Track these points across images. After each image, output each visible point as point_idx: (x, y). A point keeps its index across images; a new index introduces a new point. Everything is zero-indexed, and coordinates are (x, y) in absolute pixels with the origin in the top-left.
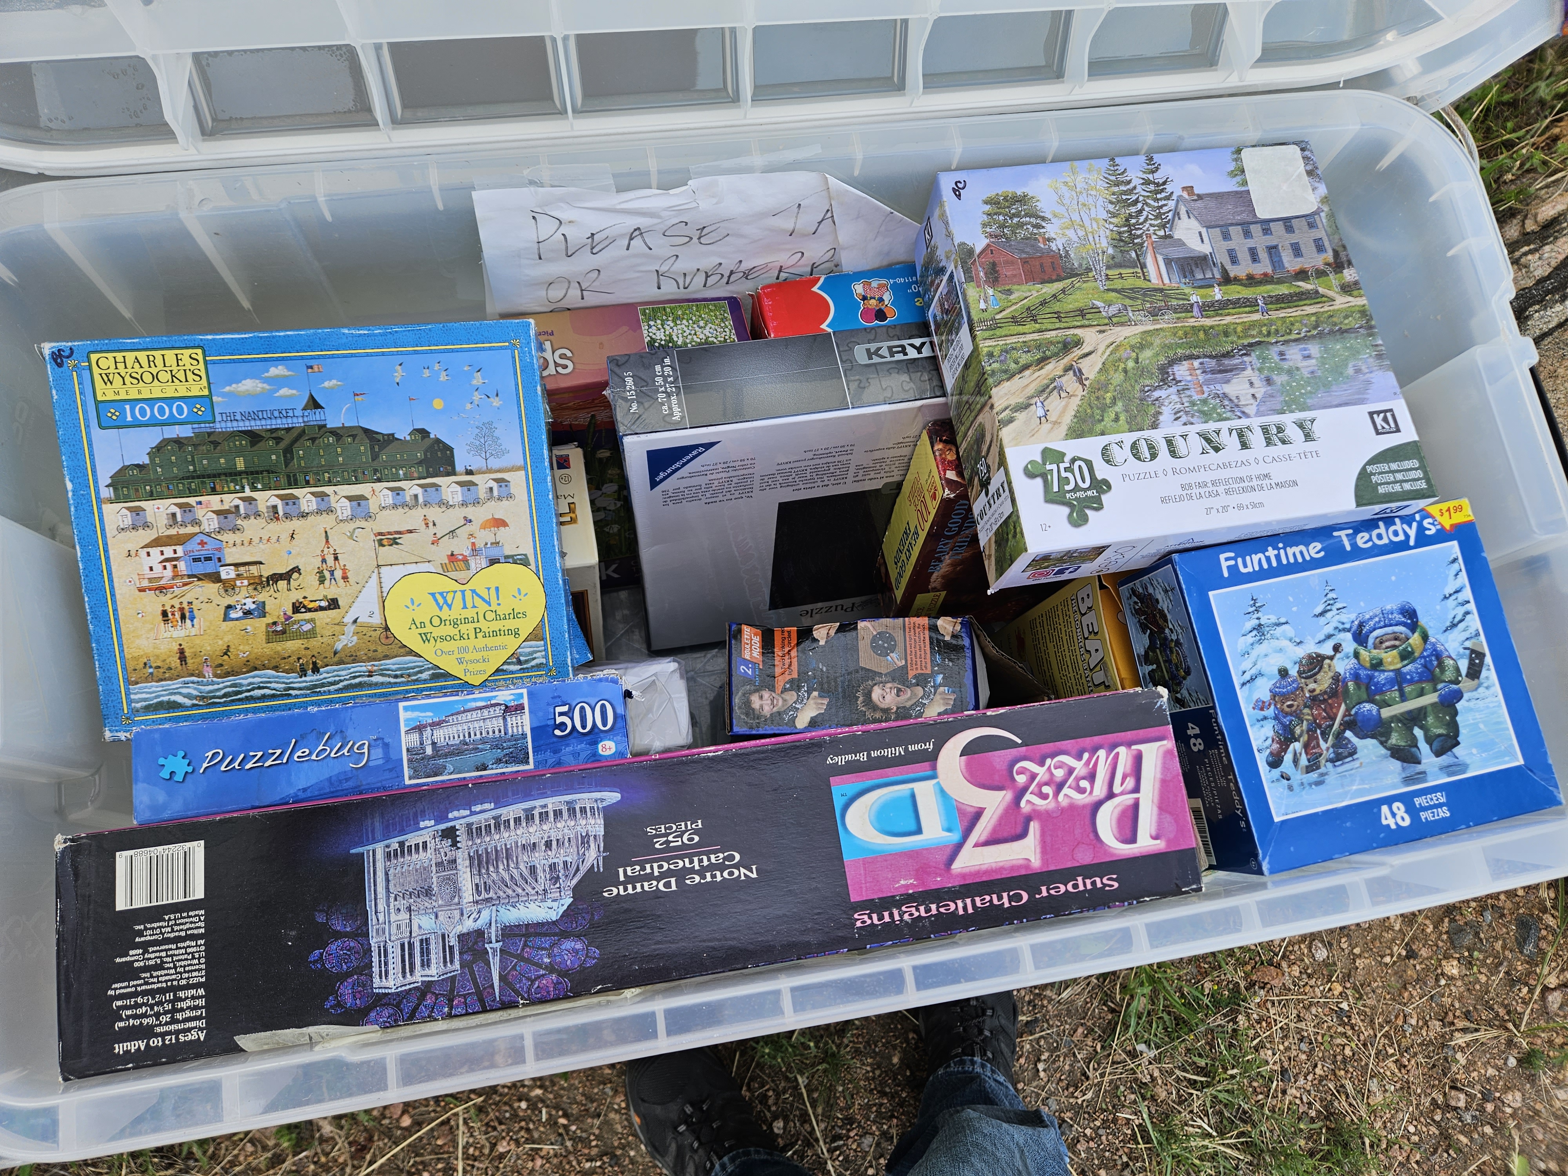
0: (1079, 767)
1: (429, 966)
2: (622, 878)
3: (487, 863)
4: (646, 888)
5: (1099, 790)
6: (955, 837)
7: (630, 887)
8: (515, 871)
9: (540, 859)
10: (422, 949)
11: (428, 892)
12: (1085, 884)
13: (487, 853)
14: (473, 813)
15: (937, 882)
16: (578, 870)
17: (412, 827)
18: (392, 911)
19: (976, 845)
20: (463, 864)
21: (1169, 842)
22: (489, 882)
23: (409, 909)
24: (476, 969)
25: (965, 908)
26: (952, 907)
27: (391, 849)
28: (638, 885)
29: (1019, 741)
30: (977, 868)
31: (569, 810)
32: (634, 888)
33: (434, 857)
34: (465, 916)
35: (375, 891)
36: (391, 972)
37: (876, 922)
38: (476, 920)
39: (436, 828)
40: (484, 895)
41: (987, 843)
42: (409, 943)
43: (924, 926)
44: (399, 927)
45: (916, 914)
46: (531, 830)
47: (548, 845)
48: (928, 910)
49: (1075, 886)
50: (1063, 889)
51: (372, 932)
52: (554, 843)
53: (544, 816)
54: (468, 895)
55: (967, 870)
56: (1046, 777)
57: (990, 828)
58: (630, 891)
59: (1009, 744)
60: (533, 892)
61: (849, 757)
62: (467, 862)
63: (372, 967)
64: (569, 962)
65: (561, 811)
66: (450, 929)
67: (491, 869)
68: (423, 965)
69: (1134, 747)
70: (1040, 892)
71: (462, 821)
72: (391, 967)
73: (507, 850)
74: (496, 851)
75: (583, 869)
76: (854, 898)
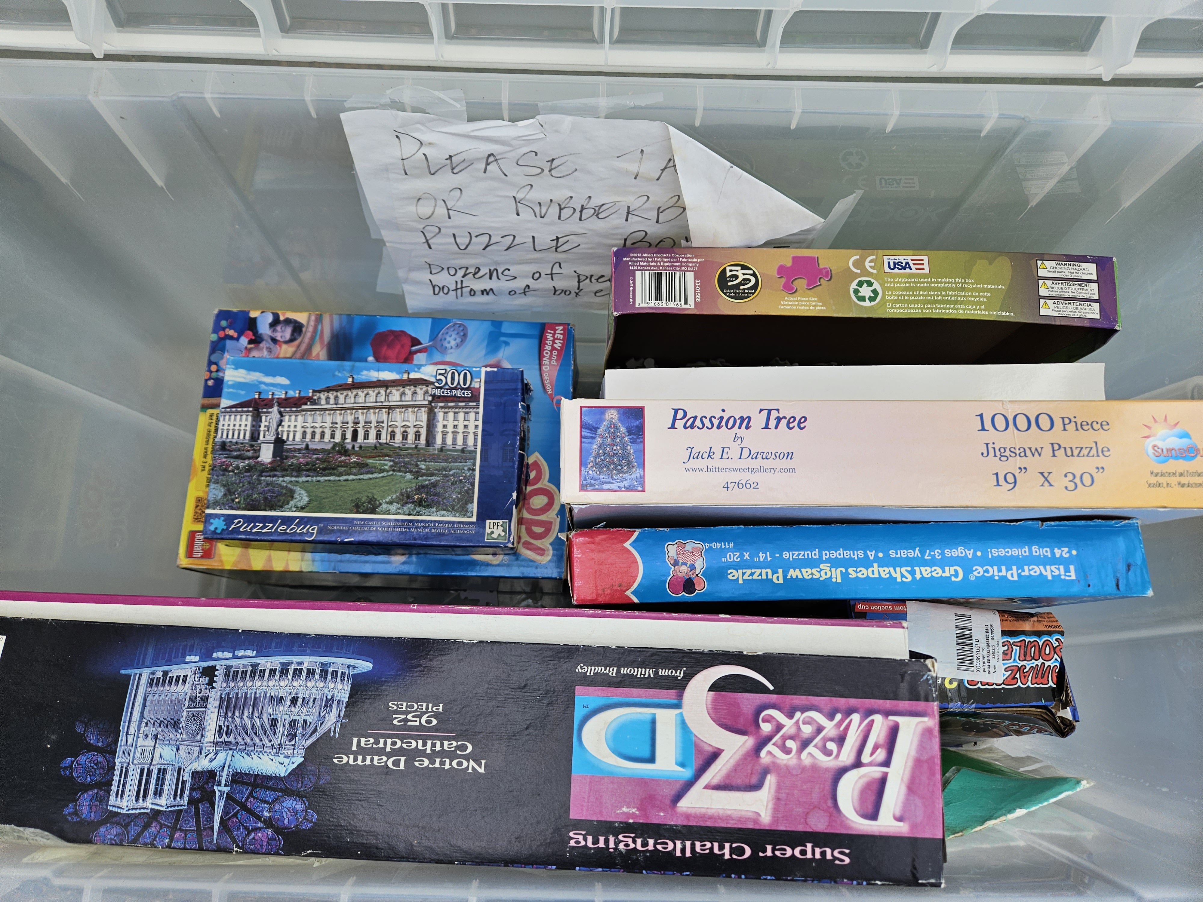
0: (830, 727)
1: (160, 795)
2: (354, 748)
3: (235, 707)
4: (375, 762)
5: (847, 756)
6: (687, 773)
7: (360, 758)
8: (257, 720)
9: (283, 713)
10: (158, 778)
11: (176, 725)
12: (813, 853)
13: (237, 698)
14: (235, 657)
15: (659, 817)
16: (315, 731)
17: (179, 659)
18: (141, 735)
19: (706, 787)
20: (213, 703)
21: (913, 827)
22: (232, 726)
23: (156, 737)
24: (201, 808)
25: (683, 850)
26: (671, 846)
27: (155, 676)
28: (368, 758)
29: (771, 688)
30: (703, 811)
31: (321, 671)
32: (364, 760)
33: (189, 691)
34: (203, 754)
35: (131, 713)
36: (127, 793)
37: (590, 844)
38: (211, 761)
39: (199, 664)
40: (224, 738)
41: (718, 787)
42: (149, 769)
43: (637, 859)
44: (143, 752)
45: (632, 846)
46: (283, 683)
47: (294, 701)
48: (645, 844)
49: (803, 852)
50: (789, 852)
51: (119, 752)
52: (300, 701)
53: (297, 673)
54: (210, 735)
55: (693, 811)
56: (793, 731)
57: (724, 772)
58: (359, 762)
59: (760, 689)
60: (269, 744)
61: (599, 669)
62: (218, 703)
63: (111, 785)
64: (286, 821)
65: (314, 671)
66: (186, 764)
67: (237, 714)
68: (155, 794)
69: (891, 718)
70: (765, 851)
71: (224, 663)
72: (128, 788)
73: (255, 698)
74: (246, 697)
75: (320, 732)
76: (573, 815)
